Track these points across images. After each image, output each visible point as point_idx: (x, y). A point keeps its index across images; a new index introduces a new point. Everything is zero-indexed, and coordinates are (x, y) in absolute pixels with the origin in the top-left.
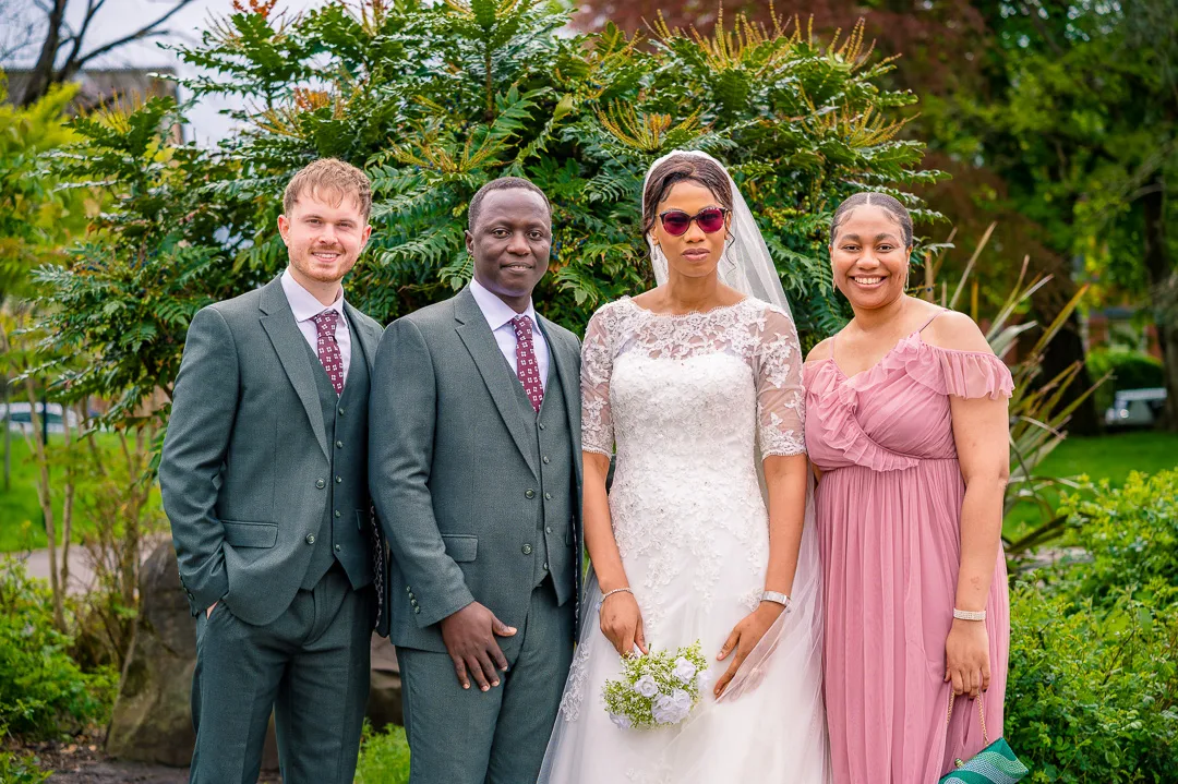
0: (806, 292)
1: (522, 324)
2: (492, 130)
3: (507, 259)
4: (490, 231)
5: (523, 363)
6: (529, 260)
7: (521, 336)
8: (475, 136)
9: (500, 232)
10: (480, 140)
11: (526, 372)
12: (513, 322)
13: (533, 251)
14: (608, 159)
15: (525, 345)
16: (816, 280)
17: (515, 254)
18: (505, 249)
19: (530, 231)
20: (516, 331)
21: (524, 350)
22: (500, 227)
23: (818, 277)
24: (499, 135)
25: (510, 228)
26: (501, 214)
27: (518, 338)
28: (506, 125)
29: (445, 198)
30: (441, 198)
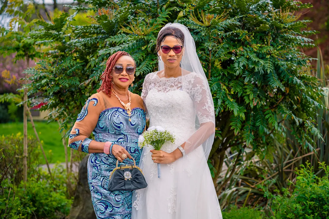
0: (263, 72)
2: (156, 21)
8: (150, 23)
10: (152, 24)
14: (196, 29)
16: (266, 68)
23: (267, 67)
24: (158, 23)
28: (161, 20)
29: (140, 44)
30: (139, 44)
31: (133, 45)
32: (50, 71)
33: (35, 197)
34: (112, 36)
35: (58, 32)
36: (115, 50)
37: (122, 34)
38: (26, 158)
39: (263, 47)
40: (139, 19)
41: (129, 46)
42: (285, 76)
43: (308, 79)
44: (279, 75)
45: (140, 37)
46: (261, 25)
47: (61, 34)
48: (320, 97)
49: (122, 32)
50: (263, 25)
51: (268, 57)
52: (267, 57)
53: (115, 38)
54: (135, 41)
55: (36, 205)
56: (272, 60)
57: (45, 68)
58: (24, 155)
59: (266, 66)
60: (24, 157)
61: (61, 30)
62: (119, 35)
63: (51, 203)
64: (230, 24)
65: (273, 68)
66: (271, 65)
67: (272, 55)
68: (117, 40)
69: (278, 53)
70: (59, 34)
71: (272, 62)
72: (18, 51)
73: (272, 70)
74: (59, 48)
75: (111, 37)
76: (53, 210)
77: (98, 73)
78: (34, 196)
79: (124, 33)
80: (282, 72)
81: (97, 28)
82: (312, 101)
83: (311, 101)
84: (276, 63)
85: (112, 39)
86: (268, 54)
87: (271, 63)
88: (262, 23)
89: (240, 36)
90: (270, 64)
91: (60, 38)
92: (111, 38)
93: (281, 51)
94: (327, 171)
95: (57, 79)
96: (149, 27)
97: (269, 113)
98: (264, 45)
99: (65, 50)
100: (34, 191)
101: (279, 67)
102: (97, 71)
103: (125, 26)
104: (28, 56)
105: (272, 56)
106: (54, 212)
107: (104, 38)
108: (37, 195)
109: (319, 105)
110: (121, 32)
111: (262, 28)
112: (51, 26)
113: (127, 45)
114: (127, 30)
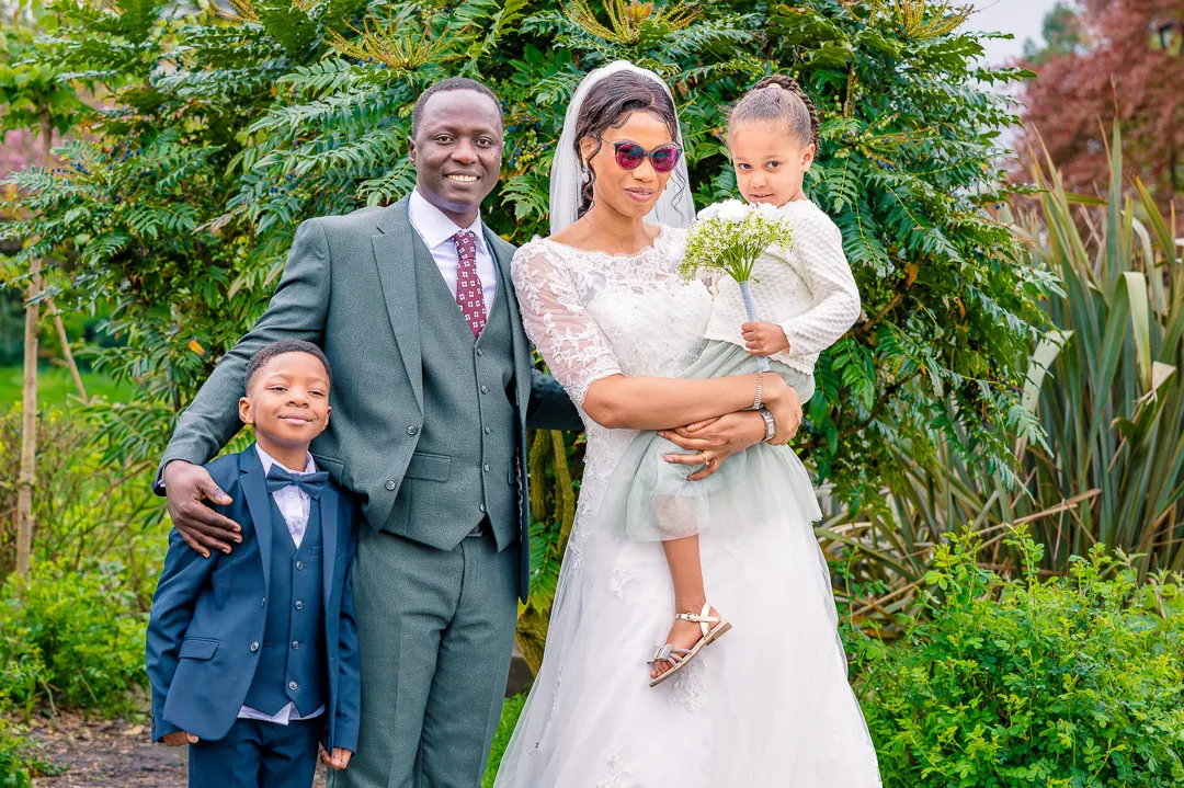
1: (465, 241)
2: (453, 19)
3: (452, 167)
4: (433, 137)
5: (464, 284)
6: (476, 169)
7: (463, 253)
8: (434, 26)
9: (444, 139)
10: (439, 29)
11: (467, 295)
12: (455, 238)
13: (480, 160)
14: (591, 51)
15: (467, 264)
16: (832, 195)
17: (461, 163)
18: (449, 156)
19: (477, 137)
20: (458, 248)
21: (465, 270)
22: (445, 133)
23: (836, 190)
24: (459, 25)
25: (455, 134)
26: (445, 118)
27: (460, 255)
28: (468, 13)
29: (396, 97)
30: (392, 97)
31: (370, 101)
32: (96, 179)
33: (54, 632)
34: (303, 64)
35: (136, 41)
36: (306, 116)
37: (337, 60)
38: (27, 487)
39: (828, 119)
40: (401, 9)
41: (354, 105)
42: (898, 224)
43: (984, 238)
44: (880, 217)
45: (389, 72)
46: (822, 44)
47: (144, 49)
48: (1040, 298)
49: (339, 53)
50: (830, 43)
51: (844, 154)
52: (836, 155)
53: (313, 74)
54: (376, 88)
55: (57, 658)
56: (854, 166)
57: (80, 167)
58: (24, 476)
59: (832, 187)
60: (21, 486)
61: (145, 36)
62: (327, 64)
63: (114, 655)
64: (713, 39)
65: (854, 195)
66: (849, 183)
67: (857, 148)
68: (319, 82)
69: (879, 141)
70: (138, 51)
71: (855, 173)
72: (12, 102)
73: (850, 202)
74: (132, 98)
75: (299, 68)
76: (122, 683)
77: (255, 194)
78: (51, 626)
79: (345, 57)
80: (891, 208)
81: (257, 38)
82: (998, 312)
83: (995, 313)
84: (869, 176)
85: (303, 78)
86: (844, 144)
87: (852, 176)
88: (828, 35)
89: (752, 78)
90: (847, 178)
91: (139, 63)
92: (298, 72)
93: (892, 137)
94: (1031, 558)
95: (119, 208)
96: (427, 38)
97: (846, 351)
98: (833, 113)
99: (157, 106)
100: (50, 610)
101: (883, 190)
102: (253, 185)
103: (350, 35)
104: (48, 118)
105: (861, 154)
106: (122, 690)
107: (281, 70)
108: (62, 624)
109: (1022, 326)
110: (334, 54)
111: (827, 55)
112: (108, 21)
113: (348, 100)
114: (354, 48)
